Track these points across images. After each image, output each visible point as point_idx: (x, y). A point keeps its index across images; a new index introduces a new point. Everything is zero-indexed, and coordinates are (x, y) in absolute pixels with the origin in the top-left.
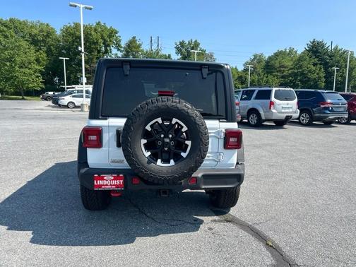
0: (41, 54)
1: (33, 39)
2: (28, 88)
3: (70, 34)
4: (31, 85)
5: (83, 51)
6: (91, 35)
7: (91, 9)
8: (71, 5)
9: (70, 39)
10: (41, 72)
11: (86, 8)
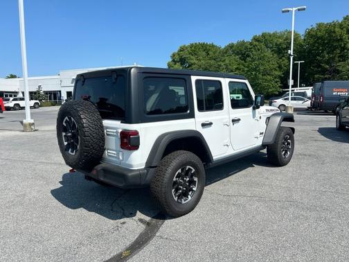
0: (283, 60)
1: (279, 48)
2: (268, 92)
3: (312, 36)
4: (270, 90)
5: (292, 54)
6: (334, 32)
7: (304, 9)
8: (283, 12)
9: (312, 41)
10: (280, 77)
11: (299, 10)
